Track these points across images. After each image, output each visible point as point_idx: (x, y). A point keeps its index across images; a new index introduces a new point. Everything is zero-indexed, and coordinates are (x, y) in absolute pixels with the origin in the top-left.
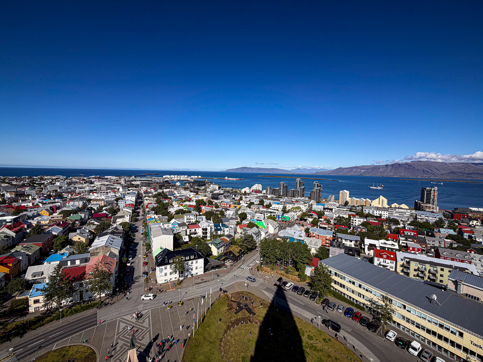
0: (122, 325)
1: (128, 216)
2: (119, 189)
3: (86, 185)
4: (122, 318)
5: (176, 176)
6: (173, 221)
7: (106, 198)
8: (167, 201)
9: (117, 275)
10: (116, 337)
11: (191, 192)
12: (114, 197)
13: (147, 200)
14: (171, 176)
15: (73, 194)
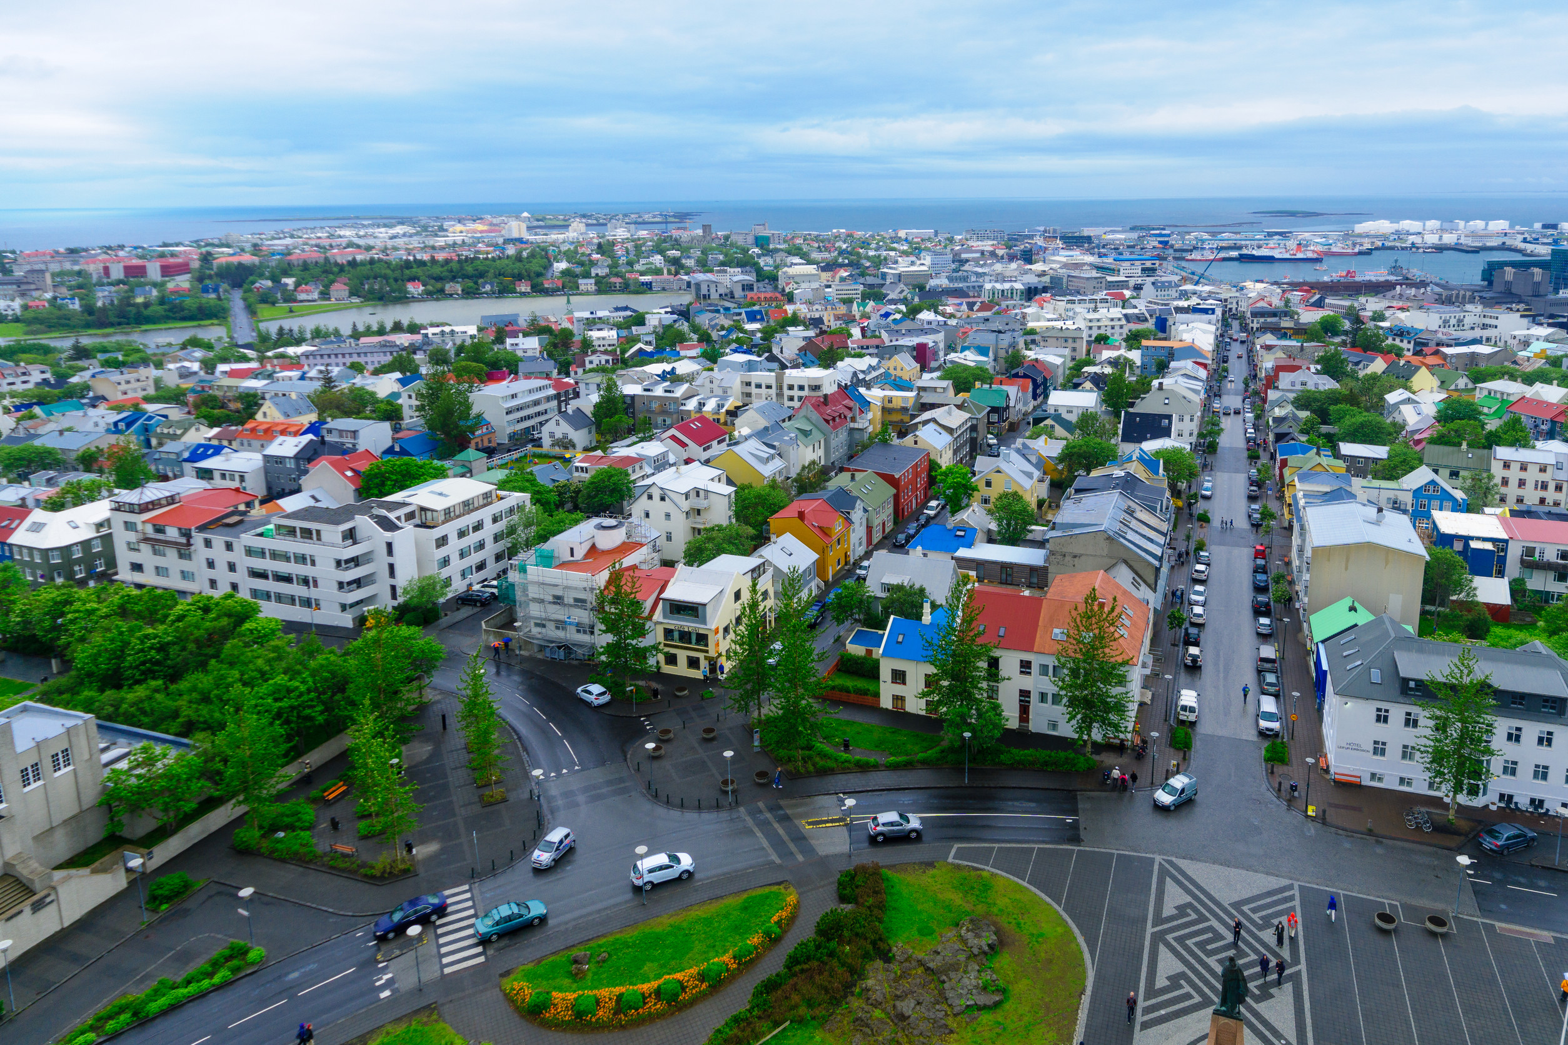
0: (1175, 896)
1: (1187, 418)
2: (1138, 288)
3: (1014, 265)
4: (1170, 863)
5: (1433, 224)
6: (1421, 476)
7: (1090, 328)
8: (1378, 366)
9: (1148, 671)
10: (1150, 930)
11: (1535, 320)
12: (1121, 327)
13: (1269, 348)
14: (1407, 224)
15: (974, 303)
